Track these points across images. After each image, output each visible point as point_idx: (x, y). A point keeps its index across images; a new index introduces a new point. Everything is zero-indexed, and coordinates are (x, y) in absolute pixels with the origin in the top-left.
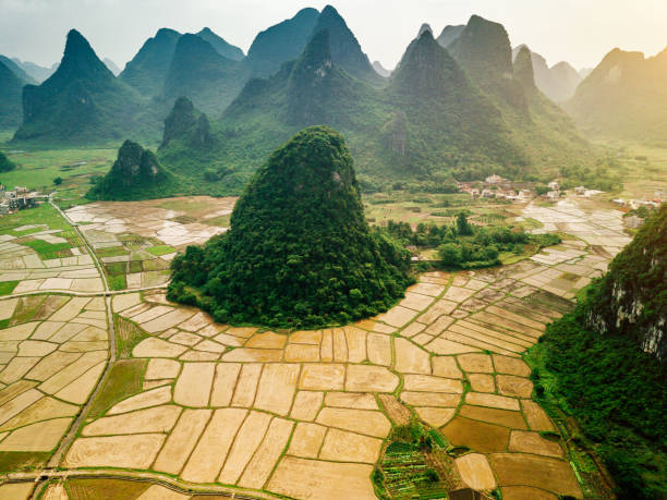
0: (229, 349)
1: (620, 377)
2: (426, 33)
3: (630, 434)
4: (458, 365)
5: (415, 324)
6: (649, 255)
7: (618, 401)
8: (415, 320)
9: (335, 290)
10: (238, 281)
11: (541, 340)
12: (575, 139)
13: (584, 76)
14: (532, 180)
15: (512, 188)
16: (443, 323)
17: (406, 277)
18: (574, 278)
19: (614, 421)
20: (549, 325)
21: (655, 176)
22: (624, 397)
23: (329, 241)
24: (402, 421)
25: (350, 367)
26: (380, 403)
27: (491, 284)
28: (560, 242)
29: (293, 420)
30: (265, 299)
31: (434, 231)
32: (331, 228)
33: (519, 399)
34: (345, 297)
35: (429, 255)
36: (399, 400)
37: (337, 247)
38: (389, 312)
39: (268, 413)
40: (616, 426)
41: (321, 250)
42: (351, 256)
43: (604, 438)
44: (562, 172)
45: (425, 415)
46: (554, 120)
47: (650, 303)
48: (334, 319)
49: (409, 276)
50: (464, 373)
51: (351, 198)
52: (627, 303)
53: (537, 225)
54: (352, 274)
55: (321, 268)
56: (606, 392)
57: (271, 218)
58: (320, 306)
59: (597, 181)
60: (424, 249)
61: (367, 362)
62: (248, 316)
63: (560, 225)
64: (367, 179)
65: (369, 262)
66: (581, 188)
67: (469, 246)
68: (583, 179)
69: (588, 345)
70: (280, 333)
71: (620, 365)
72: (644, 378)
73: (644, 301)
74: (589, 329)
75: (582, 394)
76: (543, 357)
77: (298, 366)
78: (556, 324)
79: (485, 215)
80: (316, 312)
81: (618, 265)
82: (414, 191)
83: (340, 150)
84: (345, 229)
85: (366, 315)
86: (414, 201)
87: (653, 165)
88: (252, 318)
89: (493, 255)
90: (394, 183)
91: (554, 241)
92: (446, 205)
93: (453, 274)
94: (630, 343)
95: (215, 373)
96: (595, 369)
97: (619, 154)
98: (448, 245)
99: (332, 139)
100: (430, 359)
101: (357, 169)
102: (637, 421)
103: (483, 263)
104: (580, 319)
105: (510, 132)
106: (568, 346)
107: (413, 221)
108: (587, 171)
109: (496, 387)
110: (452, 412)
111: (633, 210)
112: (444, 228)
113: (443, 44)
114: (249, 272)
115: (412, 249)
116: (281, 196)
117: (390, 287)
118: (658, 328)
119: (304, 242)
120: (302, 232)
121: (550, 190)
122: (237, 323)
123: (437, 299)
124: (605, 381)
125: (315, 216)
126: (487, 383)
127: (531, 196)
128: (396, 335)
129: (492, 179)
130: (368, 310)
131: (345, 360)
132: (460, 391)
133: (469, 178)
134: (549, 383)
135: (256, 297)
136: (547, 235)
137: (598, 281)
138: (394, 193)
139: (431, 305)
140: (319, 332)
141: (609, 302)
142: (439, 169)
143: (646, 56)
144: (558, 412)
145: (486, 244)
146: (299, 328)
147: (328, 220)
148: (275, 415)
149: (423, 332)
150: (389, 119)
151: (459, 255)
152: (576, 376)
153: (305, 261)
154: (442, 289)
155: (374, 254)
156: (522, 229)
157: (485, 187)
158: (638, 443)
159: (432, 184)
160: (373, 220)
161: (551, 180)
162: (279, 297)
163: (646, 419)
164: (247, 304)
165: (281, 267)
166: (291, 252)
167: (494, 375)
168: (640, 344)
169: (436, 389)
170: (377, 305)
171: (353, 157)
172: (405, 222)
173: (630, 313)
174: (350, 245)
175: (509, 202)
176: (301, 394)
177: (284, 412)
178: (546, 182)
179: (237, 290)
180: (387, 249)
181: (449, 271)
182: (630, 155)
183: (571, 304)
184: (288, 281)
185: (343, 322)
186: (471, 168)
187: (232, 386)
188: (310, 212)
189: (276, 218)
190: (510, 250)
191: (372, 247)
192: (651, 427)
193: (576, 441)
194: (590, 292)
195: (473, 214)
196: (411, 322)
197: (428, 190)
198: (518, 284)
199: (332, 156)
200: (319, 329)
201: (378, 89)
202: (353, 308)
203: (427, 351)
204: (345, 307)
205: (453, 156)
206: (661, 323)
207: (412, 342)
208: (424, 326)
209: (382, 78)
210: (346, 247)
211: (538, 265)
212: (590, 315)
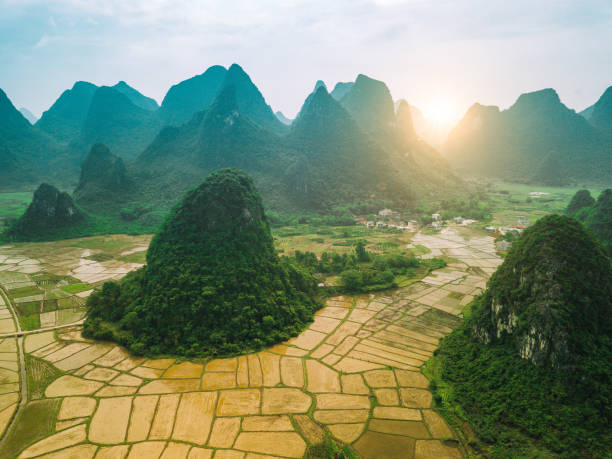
0: (146, 381)
1: (505, 382)
2: (321, 88)
3: (516, 434)
4: (365, 381)
5: (324, 345)
6: (518, 273)
7: (504, 404)
8: (324, 342)
9: (249, 318)
10: (155, 313)
11: (435, 354)
12: (450, 177)
14: (419, 212)
15: (402, 220)
16: (350, 343)
17: (314, 302)
18: (459, 296)
19: (503, 423)
20: (441, 339)
21: (516, 207)
22: (509, 401)
23: (243, 272)
24: (316, 440)
25: (266, 391)
26: (295, 423)
27: (390, 305)
28: (445, 265)
29: (212, 448)
30: (182, 331)
31: (337, 259)
32: (244, 260)
33: (421, 409)
34: (258, 324)
35: (332, 281)
36: (312, 419)
37: (249, 277)
38: (300, 336)
39: (186, 443)
40: (505, 428)
41: (235, 280)
42: (263, 284)
43: (496, 440)
44: (442, 205)
45: (338, 432)
46: (433, 161)
47: (522, 315)
48: (249, 346)
49: (317, 301)
50: (371, 388)
51: (261, 232)
52: (504, 314)
53: (425, 251)
54: (265, 302)
55: (235, 298)
56: (494, 398)
57: (186, 253)
58: (236, 336)
59: (472, 211)
60: (328, 276)
61: (281, 385)
62: (165, 347)
63: (445, 251)
64: (275, 215)
65: (280, 290)
66: (458, 219)
67: (368, 272)
68: (460, 211)
69: (476, 355)
70: (195, 363)
71: (504, 371)
72: (524, 382)
73: (518, 314)
74: (476, 340)
75: (474, 400)
76: (439, 368)
77: (215, 394)
78: (448, 339)
79: (380, 244)
80: (231, 340)
81: (495, 283)
82: (317, 224)
83: (249, 189)
84: (257, 259)
85: (279, 341)
86: (318, 233)
87: (514, 198)
88: (169, 350)
89: (389, 279)
90: (300, 217)
91: (441, 264)
92: (346, 235)
93: (356, 297)
94: (509, 351)
95: (133, 406)
96: (484, 377)
97: (487, 189)
98: (350, 271)
99: (242, 180)
100: (340, 378)
101: (266, 206)
102: (521, 421)
103: (381, 286)
104: (467, 332)
105: (397, 172)
107: (318, 250)
108: (463, 204)
109: (400, 400)
110: (361, 427)
111: (501, 236)
112: (345, 256)
113: (336, 98)
114: (165, 305)
115: (318, 276)
116: (195, 232)
117: (300, 313)
118: (531, 336)
119: (218, 274)
120: (216, 265)
121: (435, 220)
122: (154, 356)
123: (343, 321)
124: (492, 388)
125: (227, 248)
126: (392, 397)
127: (418, 226)
128: (307, 357)
129: (384, 212)
130: (281, 335)
131: (260, 385)
132: (368, 406)
133: (365, 212)
134: (445, 392)
135: (172, 329)
136: (434, 260)
137: (480, 298)
138: (300, 227)
139: (338, 327)
140: (234, 360)
141: (489, 316)
142: (338, 204)
143: (501, 110)
144: (455, 420)
145: (383, 269)
146: (215, 356)
147: (241, 252)
148: (194, 445)
149: (331, 352)
150: (292, 162)
151: (360, 280)
152: (468, 384)
153: (220, 292)
154: (347, 312)
155: (284, 282)
156: (413, 255)
157: (378, 219)
158: (524, 442)
159: (333, 218)
161: (434, 212)
162: (194, 328)
163: (529, 419)
164: (163, 336)
165: (196, 299)
166: (205, 284)
167: (397, 388)
168: (518, 351)
169: (345, 406)
170: (289, 330)
171: (261, 196)
172: (310, 251)
173: (507, 324)
174: (262, 275)
175: (400, 231)
176: (219, 421)
177: (202, 441)
178: (430, 214)
179: (153, 323)
180: (296, 277)
181: (352, 295)
182: (496, 190)
183: (455, 317)
184: (203, 312)
185: (258, 348)
186: (366, 203)
187: (150, 419)
188: (222, 245)
189: (191, 252)
190: (403, 274)
191: (282, 276)
192: (534, 426)
193: (473, 445)
194: (474, 308)
195: (369, 243)
196: (321, 344)
197: (330, 224)
198: (413, 304)
199: (242, 194)
200: (233, 356)
201: (281, 135)
202: (266, 334)
203: (336, 370)
204: (259, 333)
205: (349, 193)
206: (533, 332)
207: (322, 363)
208: (332, 348)
209: (285, 126)
210: (258, 277)
211: (429, 286)
212: (475, 328)
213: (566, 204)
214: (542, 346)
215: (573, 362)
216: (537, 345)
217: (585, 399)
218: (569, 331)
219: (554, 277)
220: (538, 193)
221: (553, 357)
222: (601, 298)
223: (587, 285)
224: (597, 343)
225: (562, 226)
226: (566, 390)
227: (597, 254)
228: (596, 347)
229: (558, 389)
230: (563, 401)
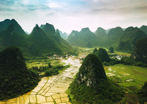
1: (84, 92)
4: (52, 98)
5: (41, 90)
6: (85, 67)
7: (84, 97)
8: (41, 89)
9: (20, 86)
11: (69, 88)
12: (69, 46)
13: (69, 35)
14: (63, 55)
15: (59, 57)
18: (73, 74)
20: (70, 84)
21: (83, 52)
23: (17, 74)
27: (57, 78)
28: (70, 67)
31: (43, 68)
32: (17, 70)
33: (66, 102)
34: (22, 87)
35: (42, 74)
41: (15, 76)
42: (23, 76)
44: (68, 53)
46: (65, 43)
48: (20, 94)
49: (39, 79)
50: (54, 99)
51: (22, 62)
52: (83, 77)
53: (65, 64)
54: (24, 81)
55: (15, 81)
56: (82, 96)
58: (15, 91)
59: (74, 54)
60: (42, 72)
64: (26, 57)
65: (28, 77)
66: (72, 56)
67: (51, 70)
68: (72, 54)
69: (78, 87)
70: (4, 101)
71: (84, 90)
72: (88, 91)
73: (86, 76)
74: (77, 83)
75: (78, 98)
76: (70, 91)
79: (54, 63)
80: (14, 93)
81: (80, 69)
82: (38, 59)
83: (18, 51)
84: (21, 70)
85: (29, 91)
86: (38, 61)
87: (83, 50)
89: (57, 71)
90: (33, 58)
91: (68, 66)
92: (46, 62)
94: (85, 85)
96: (80, 92)
97: (77, 49)
98: (47, 70)
99: (16, 49)
100: (46, 98)
101: (24, 55)
103: (55, 73)
104: (75, 82)
105: (57, 46)
106: (74, 88)
107: (39, 66)
108: (72, 52)
109: (61, 101)
111: (81, 59)
112: (46, 67)
113: (41, 28)
115: (39, 72)
117: (34, 83)
118: (89, 81)
119: (9, 75)
120: (9, 72)
121: (66, 56)
124: (82, 94)
125: (12, 68)
127: (63, 58)
128: (37, 94)
129: (55, 55)
130: (29, 89)
133: (50, 55)
134: (72, 97)
136: (67, 66)
137: (77, 73)
138: (33, 60)
139: (45, 85)
140: (16, 99)
141: (80, 77)
142: (43, 54)
143: (78, 32)
144: (74, 103)
145: (55, 69)
146: (10, 99)
147: (16, 68)
150: (30, 44)
151: (50, 72)
152: (76, 94)
153: (10, 80)
154: (47, 81)
155: (29, 75)
156: (62, 65)
157: (53, 57)
159: (42, 57)
160: (29, 67)
161: (66, 54)
162: (2, 91)
163: (90, 100)
165: (3, 83)
166: (6, 78)
167: (60, 98)
168: (86, 85)
170: (31, 88)
171: (22, 53)
172: (36, 66)
173: (84, 79)
174: (23, 74)
175: (59, 60)
178: (65, 55)
180: (33, 73)
181: (48, 76)
183: (73, 79)
185: (22, 94)
186: (50, 53)
190: (60, 70)
191: (29, 73)
192: (91, 101)
194: (76, 76)
195: (51, 63)
196: (40, 90)
197: (42, 59)
198: (63, 77)
199: (17, 53)
200: (15, 97)
201: (27, 37)
202: (25, 90)
203: (45, 96)
204: (23, 90)
205: (46, 51)
206: (89, 80)
207: (41, 95)
208: (44, 90)
209: (28, 35)
210: (22, 74)
211: (66, 72)
212: (77, 81)
213: (93, 51)
214: (91, 83)
215: (97, 85)
216: (90, 82)
217: (100, 93)
218: (96, 78)
219: (92, 67)
220: (87, 49)
221: (93, 85)
222: (101, 71)
223: (98, 68)
224: (101, 80)
225: (92, 56)
226: (96, 92)
227: (99, 61)
228: (101, 81)
229: (95, 92)
230: (96, 94)
